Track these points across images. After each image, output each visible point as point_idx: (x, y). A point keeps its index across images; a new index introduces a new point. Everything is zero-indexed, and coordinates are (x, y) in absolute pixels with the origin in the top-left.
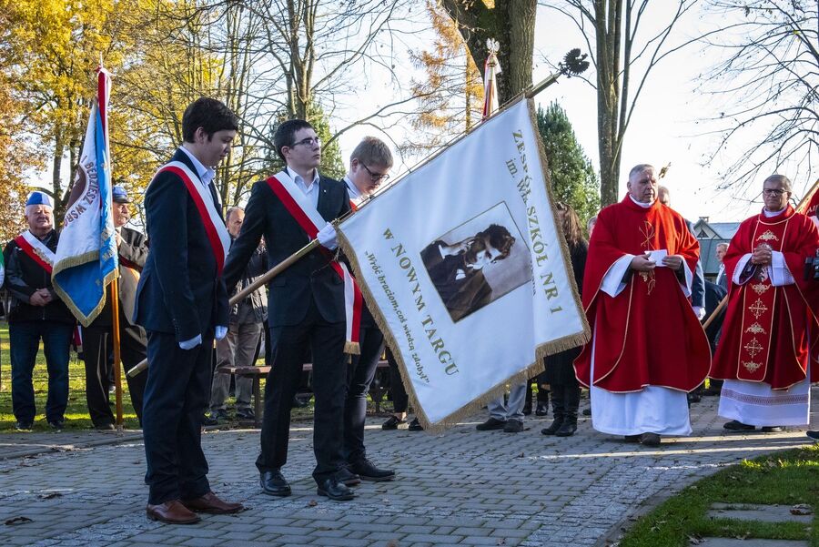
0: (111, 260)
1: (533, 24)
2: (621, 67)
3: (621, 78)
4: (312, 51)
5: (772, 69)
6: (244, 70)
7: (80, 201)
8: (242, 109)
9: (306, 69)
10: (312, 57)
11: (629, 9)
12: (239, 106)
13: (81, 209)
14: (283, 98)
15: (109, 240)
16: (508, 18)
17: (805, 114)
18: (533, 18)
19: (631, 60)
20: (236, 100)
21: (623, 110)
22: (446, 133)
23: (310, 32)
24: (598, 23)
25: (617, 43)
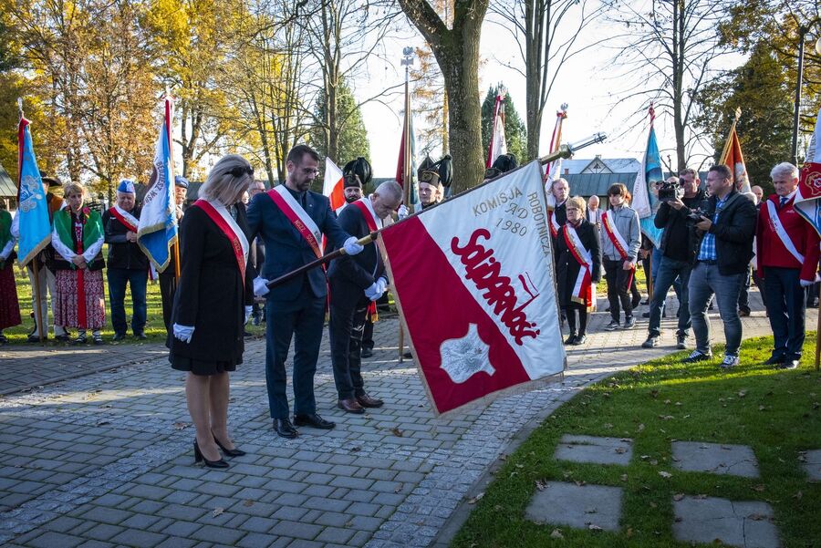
0: (172, 229)
1: (478, 40)
2: (543, 63)
3: (542, 70)
4: (339, 52)
5: (643, 63)
6: (297, 64)
7: (153, 189)
8: (296, 90)
9: (336, 64)
10: (339, 56)
11: (548, 24)
12: (294, 88)
13: (154, 194)
14: (321, 83)
15: (171, 215)
16: (462, 37)
17: (663, 94)
18: (478, 36)
19: (549, 58)
20: (292, 84)
21: (543, 91)
22: (431, 102)
23: (338, 40)
24: (528, 33)
25: (540, 46)
